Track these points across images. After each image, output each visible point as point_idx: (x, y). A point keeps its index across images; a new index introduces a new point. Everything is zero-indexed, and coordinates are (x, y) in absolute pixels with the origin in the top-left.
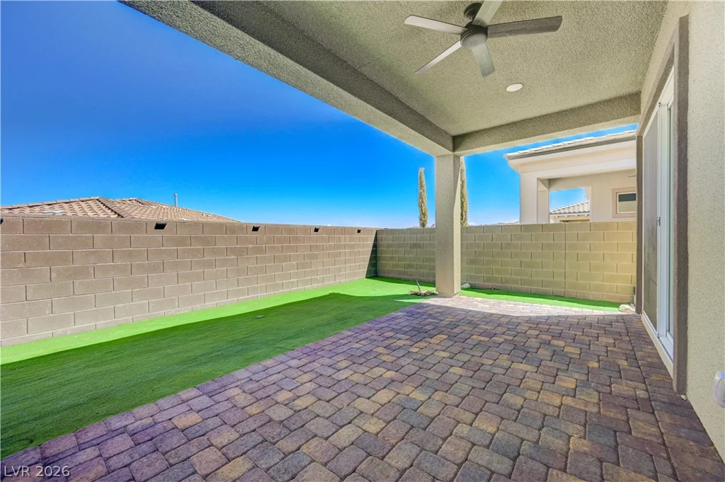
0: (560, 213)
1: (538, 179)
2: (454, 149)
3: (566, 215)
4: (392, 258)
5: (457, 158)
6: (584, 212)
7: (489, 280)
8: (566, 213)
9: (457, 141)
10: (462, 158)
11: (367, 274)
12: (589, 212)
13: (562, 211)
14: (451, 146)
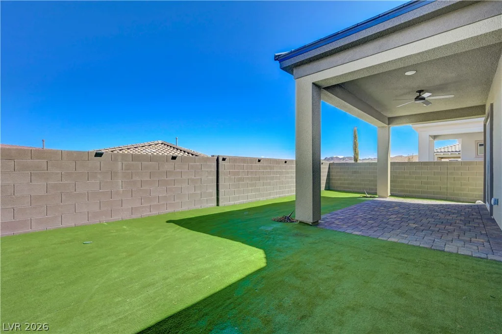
0: (438, 152)
1: (429, 136)
2: (389, 124)
3: (442, 154)
4: (340, 179)
5: (389, 127)
6: (456, 151)
7: (402, 191)
8: (441, 152)
9: (391, 120)
10: (391, 128)
11: (325, 188)
12: (460, 151)
13: (439, 151)
14: (387, 123)
